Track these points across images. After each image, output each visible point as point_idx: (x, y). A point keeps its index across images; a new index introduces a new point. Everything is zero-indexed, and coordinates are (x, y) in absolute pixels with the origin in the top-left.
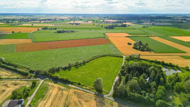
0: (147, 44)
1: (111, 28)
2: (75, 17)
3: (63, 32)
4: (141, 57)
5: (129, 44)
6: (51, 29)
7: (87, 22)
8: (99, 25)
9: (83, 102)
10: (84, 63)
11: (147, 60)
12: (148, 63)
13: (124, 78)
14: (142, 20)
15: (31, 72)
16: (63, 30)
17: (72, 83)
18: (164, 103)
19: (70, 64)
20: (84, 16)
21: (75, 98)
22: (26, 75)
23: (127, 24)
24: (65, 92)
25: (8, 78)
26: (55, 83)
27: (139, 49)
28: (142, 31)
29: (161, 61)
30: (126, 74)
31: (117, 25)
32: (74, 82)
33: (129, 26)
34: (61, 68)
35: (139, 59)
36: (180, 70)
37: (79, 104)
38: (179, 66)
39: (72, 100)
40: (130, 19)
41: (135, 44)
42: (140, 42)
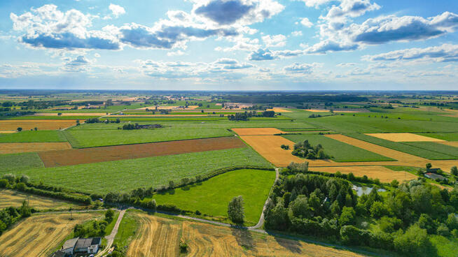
0: (320, 146)
1: (242, 117)
2: (155, 98)
3: (138, 127)
4: (310, 169)
5: (283, 147)
6: (108, 122)
7: (187, 107)
8: (214, 113)
9: (212, 239)
10: (199, 181)
11: (322, 174)
12: (325, 178)
13: (280, 201)
14: (306, 103)
15: (95, 198)
16: (137, 125)
17: (184, 213)
18: (353, 230)
19: (171, 183)
20: (177, 94)
21: (195, 234)
22: (87, 203)
23: (276, 110)
24: (173, 227)
25: (50, 210)
26: (149, 214)
27: (305, 155)
28: (309, 124)
29: (347, 173)
30: (283, 193)
31: (254, 113)
32: (188, 210)
33: (280, 114)
34: (155, 191)
35: (306, 172)
36: (383, 188)
37: (205, 241)
38: (381, 181)
39: (190, 236)
40: (280, 102)
41: (296, 148)
42: (306, 142)
